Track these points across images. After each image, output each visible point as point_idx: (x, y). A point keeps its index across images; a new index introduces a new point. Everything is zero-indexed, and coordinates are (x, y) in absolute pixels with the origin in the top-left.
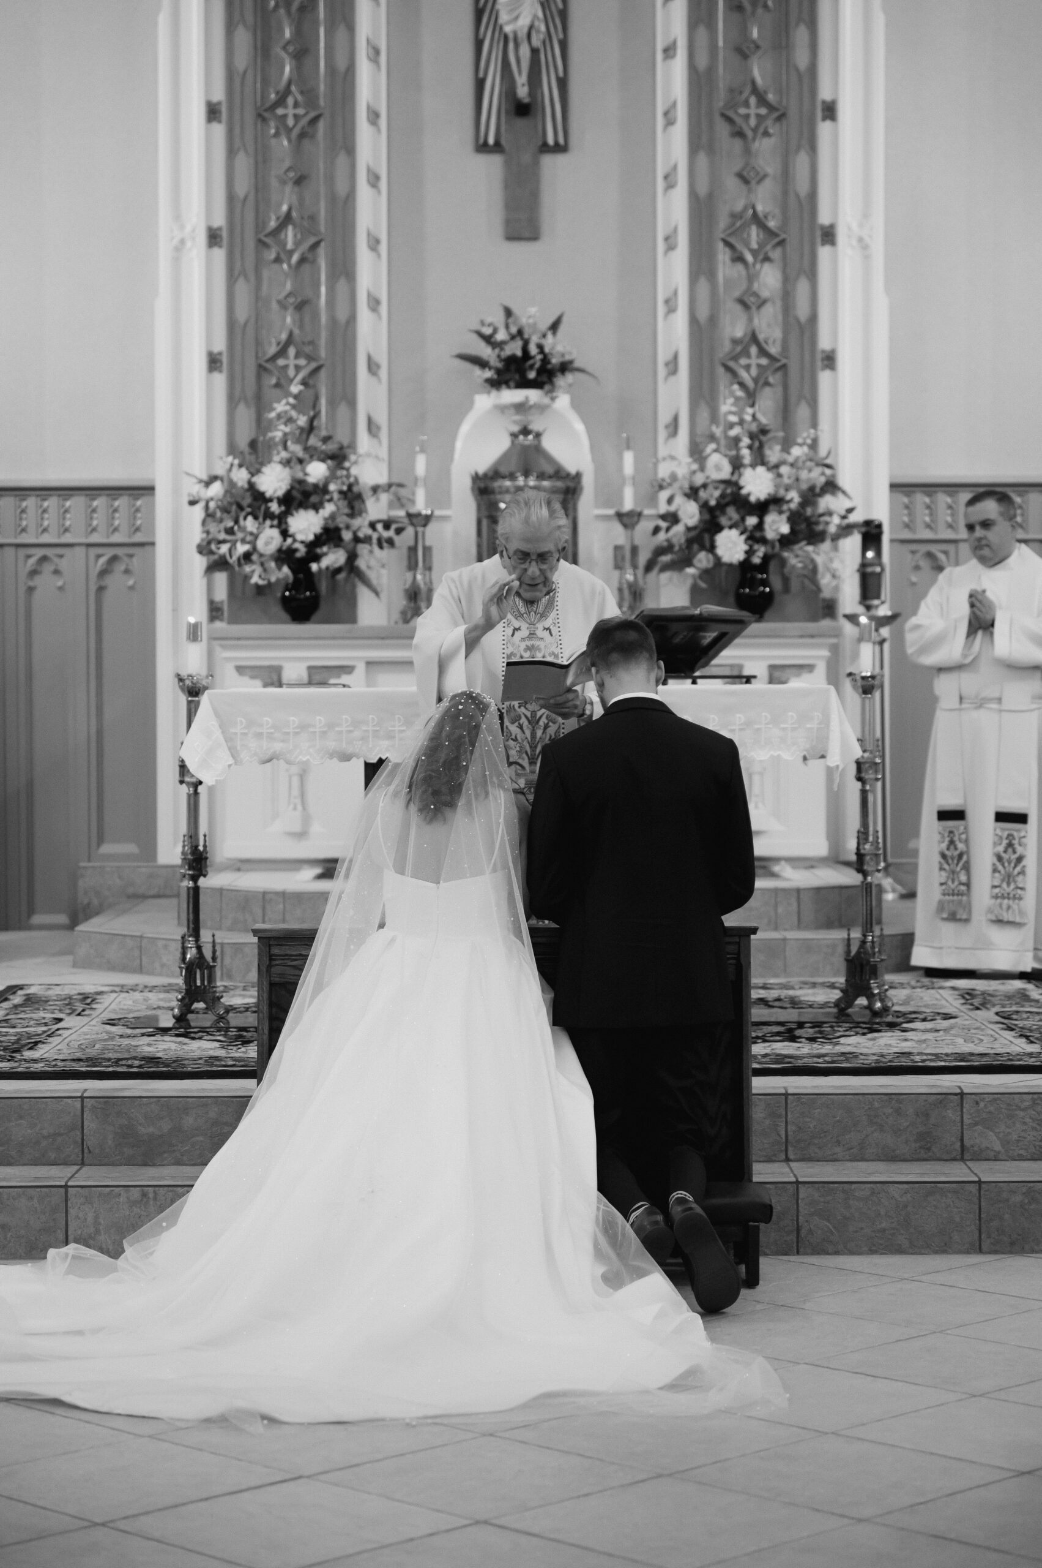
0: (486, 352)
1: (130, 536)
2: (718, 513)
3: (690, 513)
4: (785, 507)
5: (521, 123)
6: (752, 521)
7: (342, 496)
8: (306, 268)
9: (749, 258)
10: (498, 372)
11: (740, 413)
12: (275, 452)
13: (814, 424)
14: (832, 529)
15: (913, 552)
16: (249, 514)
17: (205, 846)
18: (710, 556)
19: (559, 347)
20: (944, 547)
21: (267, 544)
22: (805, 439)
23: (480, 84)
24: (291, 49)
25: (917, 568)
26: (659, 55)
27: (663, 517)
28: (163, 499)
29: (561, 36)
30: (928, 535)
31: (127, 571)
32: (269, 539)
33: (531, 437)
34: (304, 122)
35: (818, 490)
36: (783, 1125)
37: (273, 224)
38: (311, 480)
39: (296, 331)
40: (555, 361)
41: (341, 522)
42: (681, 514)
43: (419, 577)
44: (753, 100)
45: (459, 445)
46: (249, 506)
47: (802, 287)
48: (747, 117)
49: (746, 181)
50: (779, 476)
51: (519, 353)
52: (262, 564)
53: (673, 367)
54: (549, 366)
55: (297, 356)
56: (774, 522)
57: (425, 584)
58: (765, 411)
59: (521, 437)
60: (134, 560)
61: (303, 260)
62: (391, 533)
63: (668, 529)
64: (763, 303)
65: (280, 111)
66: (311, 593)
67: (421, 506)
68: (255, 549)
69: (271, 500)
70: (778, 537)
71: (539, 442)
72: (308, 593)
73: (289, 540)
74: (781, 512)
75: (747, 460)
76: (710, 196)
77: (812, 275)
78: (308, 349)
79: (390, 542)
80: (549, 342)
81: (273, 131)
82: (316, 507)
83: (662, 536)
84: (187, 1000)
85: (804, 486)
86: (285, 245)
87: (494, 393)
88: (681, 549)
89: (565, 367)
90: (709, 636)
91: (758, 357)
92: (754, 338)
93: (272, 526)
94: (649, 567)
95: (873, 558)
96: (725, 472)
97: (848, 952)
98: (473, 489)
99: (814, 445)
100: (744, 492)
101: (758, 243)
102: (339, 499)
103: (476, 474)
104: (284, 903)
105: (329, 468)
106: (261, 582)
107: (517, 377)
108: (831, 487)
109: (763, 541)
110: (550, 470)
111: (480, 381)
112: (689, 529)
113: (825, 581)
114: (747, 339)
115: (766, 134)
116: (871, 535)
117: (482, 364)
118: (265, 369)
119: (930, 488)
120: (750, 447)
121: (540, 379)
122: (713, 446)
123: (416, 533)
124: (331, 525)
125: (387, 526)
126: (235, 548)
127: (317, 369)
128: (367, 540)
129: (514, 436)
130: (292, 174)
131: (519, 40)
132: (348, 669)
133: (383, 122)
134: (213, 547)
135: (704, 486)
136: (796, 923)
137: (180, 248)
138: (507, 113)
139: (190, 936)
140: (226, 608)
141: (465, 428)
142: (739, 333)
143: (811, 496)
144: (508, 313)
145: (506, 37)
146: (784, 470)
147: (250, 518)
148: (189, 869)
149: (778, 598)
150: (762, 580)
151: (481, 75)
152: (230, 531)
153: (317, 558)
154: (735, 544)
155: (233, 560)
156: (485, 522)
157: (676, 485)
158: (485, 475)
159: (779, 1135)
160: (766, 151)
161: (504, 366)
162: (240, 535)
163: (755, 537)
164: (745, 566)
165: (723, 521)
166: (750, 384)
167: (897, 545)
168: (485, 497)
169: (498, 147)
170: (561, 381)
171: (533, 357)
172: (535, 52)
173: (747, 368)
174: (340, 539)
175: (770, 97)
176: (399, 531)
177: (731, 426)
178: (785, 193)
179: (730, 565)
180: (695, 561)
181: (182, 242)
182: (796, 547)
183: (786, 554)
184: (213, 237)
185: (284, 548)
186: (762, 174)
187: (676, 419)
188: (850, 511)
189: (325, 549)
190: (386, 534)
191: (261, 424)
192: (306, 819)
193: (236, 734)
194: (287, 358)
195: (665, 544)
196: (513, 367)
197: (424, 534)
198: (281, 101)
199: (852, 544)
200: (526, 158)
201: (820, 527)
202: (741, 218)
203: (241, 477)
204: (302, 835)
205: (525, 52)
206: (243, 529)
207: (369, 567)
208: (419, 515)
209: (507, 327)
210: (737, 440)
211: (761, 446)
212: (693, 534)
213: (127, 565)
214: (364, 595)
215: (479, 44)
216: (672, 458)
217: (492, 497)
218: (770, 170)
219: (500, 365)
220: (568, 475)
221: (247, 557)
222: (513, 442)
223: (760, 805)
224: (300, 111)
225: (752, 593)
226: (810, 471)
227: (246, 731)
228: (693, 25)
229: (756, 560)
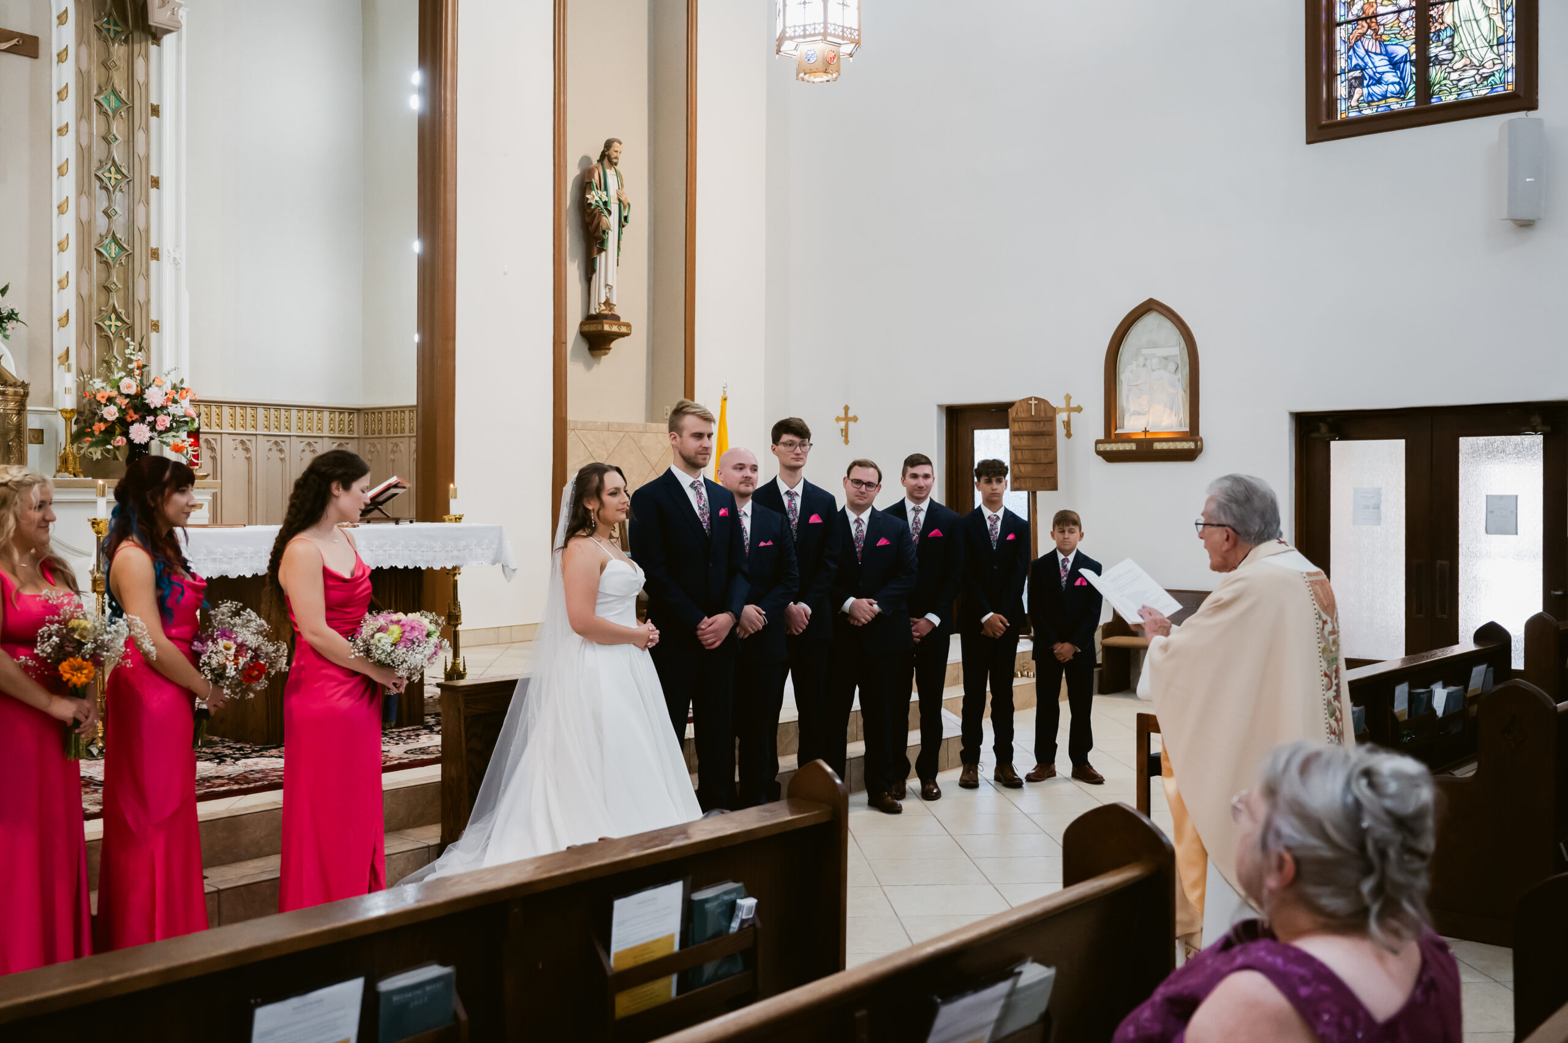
3: (112, 413)
9: (110, 261)
18: (124, 439)
26: (56, 132)
40: (5, 312)
44: (113, 169)
47: (141, 283)
48: (110, 179)
49: (109, 217)
53: (66, 320)
54: (2, 316)
64: (118, 290)
74: (165, 415)
76: (89, 222)
77: (147, 277)
89: (10, 317)
91: (115, 321)
92: (114, 310)
97: (446, 669)
100: (146, 401)
101: (116, 253)
109: (156, 431)
110: (11, 381)
114: (109, 310)
115: (121, 190)
142: (103, 306)
160: (120, 201)
166: (111, 337)
170: (8, 326)
173: (110, 327)
175: (123, 169)
178: (132, 226)
186: (118, 213)
202: (106, 237)
218: (123, 212)
220: (20, 383)
228: (79, 118)
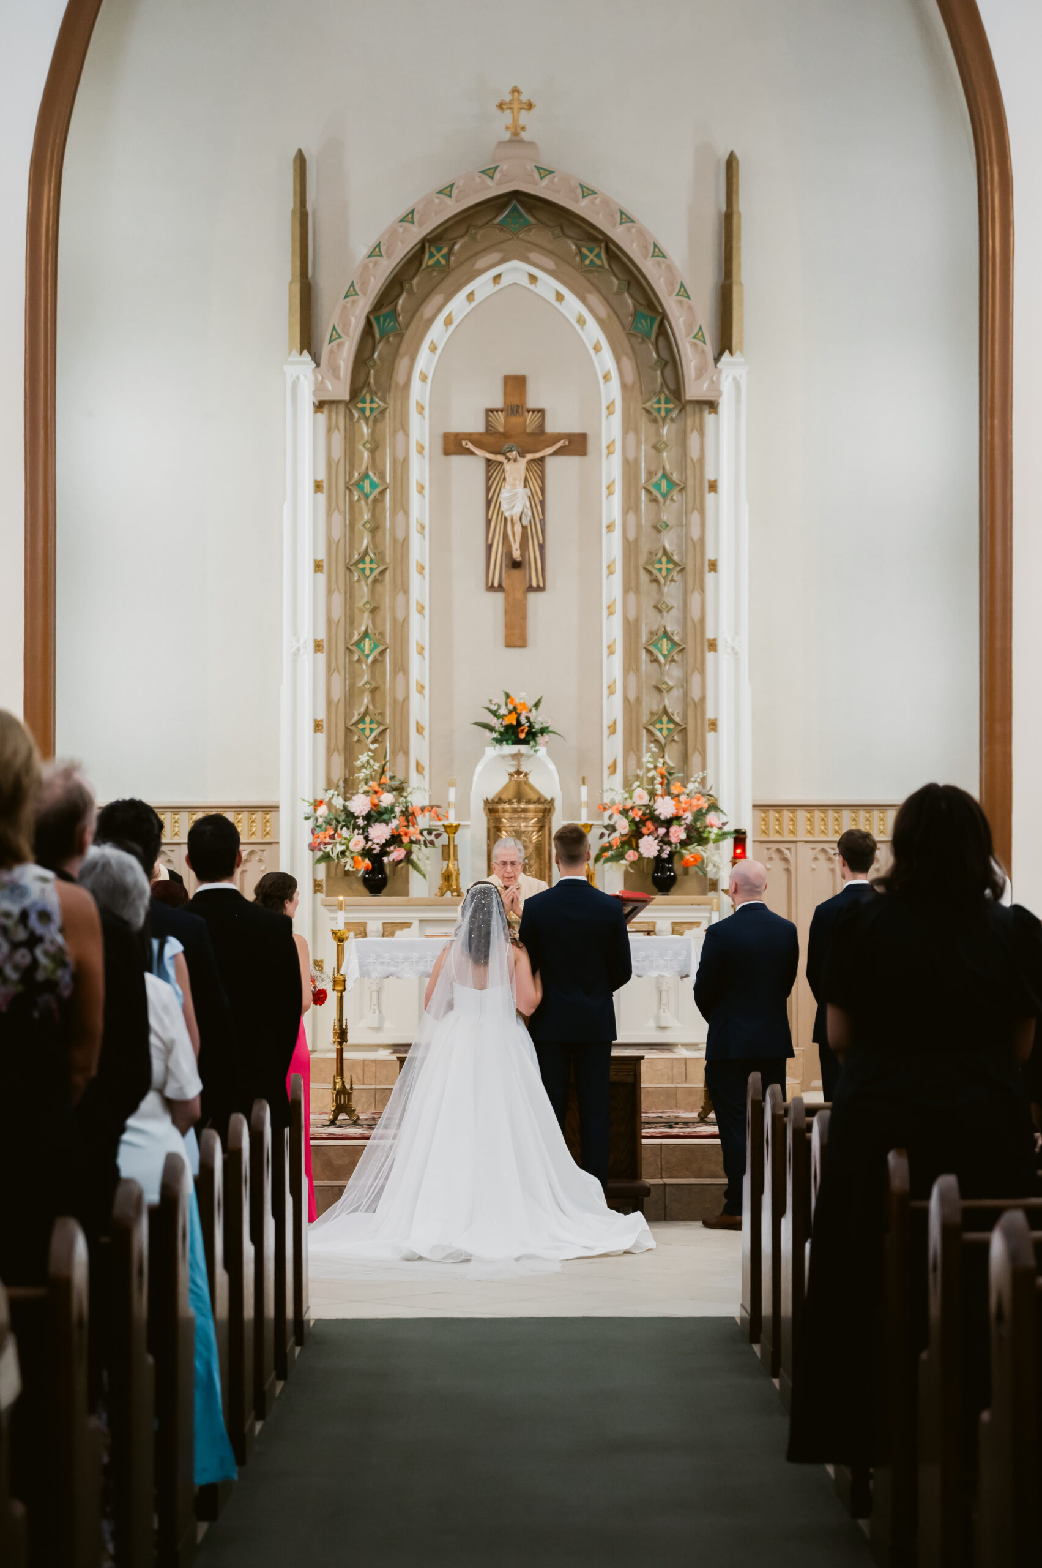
0: (494, 722)
1: (262, 838)
2: (641, 825)
3: (623, 826)
4: (683, 822)
5: (516, 573)
6: (662, 831)
7: (402, 814)
8: (378, 666)
9: (661, 659)
10: (501, 734)
11: (655, 761)
12: (360, 786)
13: (704, 768)
14: (712, 836)
15: (768, 849)
16: (344, 826)
17: (346, 1026)
18: (636, 853)
19: (539, 719)
20: (788, 845)
21: (356, 845)
22: (696, 778)
23: (489, 547)
24: (368, 526)
25: (771, 859)
26: (604, 530)
27: (606, 827)
28: (284, 814)
29: (541, 517)
30: (778, 838)
31: (260, 861)
32: (357, 843)
33: (522, 776)
34: (376, 572)
35: (704, 811)
36: (659, 1160)
37: (356, 638)
38: (383, 804)
39: (371, 707)
40: (537, 727)
41: (402, 831)
42: (617, 826)
43: (451, 866)
44: (664, 559)
45: (475, 778)
46: (343, 821)
47: (696, 678)
48: (660, 570)
49: (660, 611)
50: (680, 802)
51: (514, 723)
52: (353, 858)
53: (613, 729)
54: (534, 730)
55: (371, 722)
56: (676, 831)
57: (455, 870)
58: (671, 759)
59: (516, 776)
60: (265, 853)
61: (375, 661)
62: (432, 837)
63: (609, 835)
64: (670, 689)
65: (361, 566)
66: (382, 876)
67: (452, 820)
68: (348, 848)
69: (358, 817)
70: (679, 841)
71: (527, 779)
72: (380, 876)
73: (370, 843)
74: (680, 826)
75: (659, 792)
76: (638, 620)
77: (702, 671)
78: (379, 718)
79: (432, 843)
80: (533, 716)
81: (356, 579)
82: (387, 822)
83: (605, 839)
84: (336, 1112)
85: (695, 809)
86: (363, 651)
87: (498, 746)
88: (617, 848)
89: (543, 731)
90: (627, 909)
91: (667, 723)
92: (665, 711)
93: (358, 834)
94: (597, 860)
95: (740, 854)
96: (645, 800)
98: (484, 809)
99: (703, 781)
100: (656, 813)
101: (667, 650)
102: (400, 816)
103: (487, 800)
104: (376, 1066)
105: (394, 796)
106: (351, 869)
107: (513, 737)
108: (714, 807)
109: (669, 843)
110: (534, 797)
111: (489, 739)
112: (622, 836)
113: (710, 869)
114: (660, 712)
115: (672, 580)
116: (740, 839)
117: (492, 729)
118: (350, 731)
119: (778, 808)
120: (661, 784)
121: (527, 739)
122: (638, 783)
123: (449, 837)
124: (396, 833)
125: (430, 833)
126: (336, 847)
127: (384, 731)
128: (417, 842)
129: (511, 775)
130: (368, 606)
131: (514, 521)
132: (407, 925)
133: (427, 572)
134: (322, 847)
135: (632, 808)
136: (684, 1079)
137: (296, 653)
138: (506, 566)
139: (338, 1076)
140: (324, 885)
141: (479, 768)
142: (655, 708)
143: (700, 814)
144: (508, 696)
145: (506, 519)
146: (683, 798)
147: (345, 829)
148: (338, 1038)
149: (679, 878)
150: (669, 867)
151: (490, 542)
152: (332, 837)
153: (387, 854)
154: (652, 846)
155: (334, 856)
156: (492, 830)
157: (615, 808)
158: (493, 800)
159: (658, 1165)
160: (672, 592)
161: (504, 730)
162: (338, 840)
163: (664, 841)
164: (658, 859)
165: (644, 830)
166: (663, 741)
167: (758, 844)
168: (493, 814)
169: (500, 588)
170: (540, 739)
171: (523, 725)
172: (524, 528)
173: (661, 730)
174: (402, 842)
175: (676, 558)
176: (438, 836)
177: (649, 770)
178: (685, 618)
179: (649, 859)
180: (626, 856)
181: (298, 649)
182: (690, 847)
183: (684, 851)
184: (318, 646)
185: (367, 848)
186: (670, 606)
187: (615, 763)
188: (724, 824)
189: (392, 848)
190: (429, 838)
191: (350, 767)
192: (381, 1019)
193: (370, 962)
194: (364, 723)
195: (608, 845)
196: (510, 731)
197: (454, 838)
198: (361, 560)
199: (728, 844)
200: (519, 595)
201: (705, 835)
202: (657, 634)
203: (339, 802)
204: (378, 1029)
205: (518, 529)
206: (340, 836)
207: (418, 859)
208: (451, 826)
209: (506, 705)
210: (653, 779)
211: (668, 783)
212: (624, 839)
213: (261, 856)
214: (414, 875)
215: (489, 522)
216: (612, 790)
217: (497, 814)
218: (675, 604)
219: (502, 730)
220: (546, 801)
221: (343, 853)
222: (510, 779)
223: (666, 1010)
224: (374, 566)
225: (663, 876)
226: (698, 800)
227: (375, 961)
228: (625, 512)
229: (665, 856)
